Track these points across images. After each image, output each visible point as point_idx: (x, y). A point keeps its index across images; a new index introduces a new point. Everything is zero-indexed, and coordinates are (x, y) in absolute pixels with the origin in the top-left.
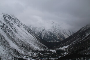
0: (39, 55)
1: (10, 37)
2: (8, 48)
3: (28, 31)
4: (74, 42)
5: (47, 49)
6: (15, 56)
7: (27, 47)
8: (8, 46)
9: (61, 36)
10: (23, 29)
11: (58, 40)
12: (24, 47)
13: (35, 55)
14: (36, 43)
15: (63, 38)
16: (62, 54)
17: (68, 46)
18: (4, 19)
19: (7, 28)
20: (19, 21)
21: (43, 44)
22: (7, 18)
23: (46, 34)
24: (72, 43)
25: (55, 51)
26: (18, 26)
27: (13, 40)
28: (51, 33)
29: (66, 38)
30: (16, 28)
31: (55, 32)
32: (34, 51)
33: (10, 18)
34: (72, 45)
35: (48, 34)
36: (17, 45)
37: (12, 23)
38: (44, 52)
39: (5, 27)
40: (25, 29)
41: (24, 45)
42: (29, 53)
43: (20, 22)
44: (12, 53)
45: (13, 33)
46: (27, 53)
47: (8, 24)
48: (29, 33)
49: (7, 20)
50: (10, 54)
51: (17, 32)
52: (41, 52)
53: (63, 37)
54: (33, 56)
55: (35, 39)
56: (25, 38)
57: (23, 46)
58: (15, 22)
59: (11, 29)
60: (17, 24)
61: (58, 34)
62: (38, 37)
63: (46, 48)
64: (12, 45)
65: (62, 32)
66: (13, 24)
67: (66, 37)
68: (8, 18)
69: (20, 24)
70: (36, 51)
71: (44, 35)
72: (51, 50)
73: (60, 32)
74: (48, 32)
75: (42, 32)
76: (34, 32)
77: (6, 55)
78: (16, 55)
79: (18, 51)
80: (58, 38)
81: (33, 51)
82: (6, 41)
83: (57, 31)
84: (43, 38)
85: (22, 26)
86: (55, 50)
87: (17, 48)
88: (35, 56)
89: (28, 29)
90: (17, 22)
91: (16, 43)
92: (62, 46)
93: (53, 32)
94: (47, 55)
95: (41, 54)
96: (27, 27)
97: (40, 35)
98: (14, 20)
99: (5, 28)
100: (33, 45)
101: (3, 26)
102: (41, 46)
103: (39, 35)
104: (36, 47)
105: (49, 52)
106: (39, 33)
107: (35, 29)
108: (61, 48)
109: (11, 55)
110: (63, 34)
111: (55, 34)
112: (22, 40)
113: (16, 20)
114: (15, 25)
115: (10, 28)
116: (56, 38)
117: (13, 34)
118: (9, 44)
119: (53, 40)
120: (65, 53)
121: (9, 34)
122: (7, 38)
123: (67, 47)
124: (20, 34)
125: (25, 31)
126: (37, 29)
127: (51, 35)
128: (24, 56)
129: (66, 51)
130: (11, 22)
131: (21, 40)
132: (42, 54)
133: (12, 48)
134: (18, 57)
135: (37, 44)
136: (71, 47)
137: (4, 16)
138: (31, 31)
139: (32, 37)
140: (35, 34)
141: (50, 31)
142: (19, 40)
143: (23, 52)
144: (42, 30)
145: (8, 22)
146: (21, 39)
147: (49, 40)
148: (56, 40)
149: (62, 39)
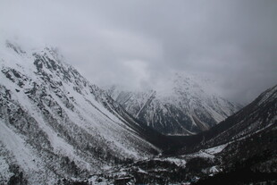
0: (135, 173)
1: (52, 122)
2: (46, 153)
3: (105, 105)
4: (242, 136)
5: (160, 157)
6: (66, 176)
7: (100, 149)
8: (46, 147)
9: (204, 117)
10: (91, 97)
11: (195, 129)
12: (93, 150)
13: (125, 173)
14: (128, 138)
15: (210, 124)
16: (205, 171)
17: (224, 146)
18: (36, 71)
19: (44, 94)
20: (78, 76)
21: (147, 140)
22: (45, 69)
23: (157, 111)
24: (235, 139)
25: (184, 162)
26: (77, 89)
27: (61, 130)
28: (172, 109)
29: (218, 122)
30: (68, 96)
31: (184, 106)
32: (121, 162)
33: (53, 66)
34: (236, 143)
35: (165, 111)
36: (72, 144)
37: (59, 80)
38: (150, 165)
39: (39, 92)
40: (96, 99)
41: (91, 144)
42: (106, 168)
43: (81, 79)
44: (58, 166)
45: (60, 109)
46: (99, 167)
47: (49, 84)
48: (109, 109)
49: (44, 74)
50: (52, 169)
51: (72, 108)
52: (141, 164)
53: (210, 121)
54: (117, 176)
55: (125, 127)
56: (95, 124)
57: (88, 148)
58: (67, 77)
59: (56, 99)
60: (73, 85)
61: (195, 110)
62: (135, 120)
63: (156, 153)
64: (59, 144)
65: (204, 104)
66: (61, 84)
67: (219, 119)
68: (49, 67)
69: (82, 84)
70: (129, 162)
71: (152, 116)
72: (171, 160)
73: (200, 106)
74: (165, 106)
75: (146, 106)
76: (122, 107)
77: (40, 172)
78: (68, 172)
79: (73, 162)
80: (194, 123)
81: (117, 161)
82: (41, 133)
83: (190, 103)
84: (151, 124)
85: (87, 89)
86: (184, 158)
87: (72, 153)
88: (123, 176)
89: (105, 98)
90: (72, 79)
91: (70, 140)
92: (204, 148)
93: (178, 106)
94: (159, 173)
95: (141, 171)
96: (101, 91)
97: (142, 115)
98: (65, 72)
99: (38, 97)
100: (119, 145)
101: (33, 92)
102: (141, 149)
103: (137, 116)
104: (127, 151)
105: (167, 164)
106: (137, 109)
107: (126, 96)
108: (203, 154)
109: (55, 172)
110: (210, 110)
111: (186, 110)
112: (88, 130)
113: (70, 73)
114: (68, 88)
115: (53, 95)
116: (188, 124)
117: (60, 112)
118: (49, 143)
119: (180, 131)
120: (214, 169)
121: (48, 113)
122: (43, 125)
123: (219, 149)
124: (81, 111)
125: (95, 103)
126: (132, 98)
127: (172, 115)
128: (90, 176)
129: (216, 163)
130: (56, 79)
131: (82, 131)
132: (143, 172)
133: (57, 153)
134: (74, 179)
135: (132, 141)
136: (233, 151)
137: (36, 63)
138: (114, 104)
139: (115, 120)
140: (126, 112)
141: (171, 102)
142: (79, 131)
143: (88, 166)
144: (145, 102)
145: (49, 79)
146: (83, 127)
147: (168, 129)
148: (188, 128)
149: (206, 126)
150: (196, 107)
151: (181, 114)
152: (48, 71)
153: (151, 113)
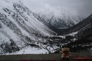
0: (49, 41)
1: (21, 25)
2: (20, 35)
3: (38, 19)
4: (84, 29)
5: (57, 36)
6: (27, 42)
7: (37, 34)
8: (20, 33)
9: (71, 22)
10: (33, 17)
11: (68, 26)
12: (35, 34)
13: (46, 41)
14: (46, 30)
15: (73, 25)
16: (71, 40)
17: (78, 32)
18: (14, 8)
19: (17, 16)
20: (28, 10)
21: (52, 30)
22: (17, 8)
23: (55, 21)
24: (81, 30)
25: (65, 37)
26: (28, 14)
27: (24, 28)
28: (60, 20)
29: (76, 24)
30: (26, 17)
31: (64, 19)
32: (44, 38)
33: (19, 6)
34: (82, 31)
35: (58, 20)
36: (28, 32)
37: (22, 11)
38: (54, 38)
39: (16, 16)
40: (35, 17)
41: (34, 32)
42: (40, 39)
43: (29, 11)
44: (24, 39)
45: (23, 21)
46: (37, 39)
47: (19, 13)
48: (39, 20)
49: (17, 9)
50: (23, 40)
51: (27, 20)
52: (51, 38)
53: (73, 24)
54: (43, 42)
55: (45, 26)
56: (35, 25)
57: (33, 33)
58: (24, 10)
59: (22, 18)
60: (27, 13)
61: (68, 20)
62: (48, 24)
63: (55, 34)
64: (24, 32)
65: (71, 18)
66: (23, 13)
67: (76, 23)
68: (18, 7)
69: (30, 12)
70: (47, 37)
71: (53, 22)
72: (60, 36)
73: (70, 19)
74: (58, 19)
75: (51, 19)
76: (43, 19)
77: (19, 41)
78: (28, 41)
79: (29, 38)
80: (67, 24)
81: (43, 37)
82: (18, 29)
83: (66, 18)
84: (53, 25)
85: (32, 14)
86: (65, 36)
87: (28, 35)
88: (45, 42)
89: (38, 17)
90: (26, 11)
92: (71, 32)
93: (62, 19)
94: (57, 41)
95: (51, 40)
96: (36, 15)
97: (50, 22)
98: (24, 9)
99: (16, 17)
100: (43, 32)
101: (14, 16)
102: (51, 33)
103: (48, 23)
104: (46, 34)
105: (59, 38)
106: (48, 20)
107: (45, 16)
108: (71, 35)
109: (24, 41)
110: (73, 20)
111: (65, 20)
112: (33, 28)
113: (26, 9)
114: (25, 14)
115: (21, 16)
116: (65, 25)
117: (23, 22)
118: (21, 32)
119: (63, 27)
120: (75, 39)
121: (20, 22)
122: (18, 26)
123: (76, 33)
124: (30, 21)
125: (35, 19)
126: (46, 17)
127: (60, 22)
128: (35, 42)
129: (75, 37)
130: (21, 11)
131: (31, 28)
132: (52, 40)
133: (24, 35)
134: (30, 43)
135: (47, 30)
136: (81, 33)
137: (14, 6)
138: (41, 19)
139: (41, 24)
140: (45, 21)
141: (60, 18)
142: (30, 28)
143: (34, 39)
144: (51, 18)
145: (19, 11)
146: (31, 27)
147: (59, 26)
148: (65, 26)
149: (71, 26)
150: (68, 19)
151: (63, 21)
152: (18, 8)
153: (53, 21)
